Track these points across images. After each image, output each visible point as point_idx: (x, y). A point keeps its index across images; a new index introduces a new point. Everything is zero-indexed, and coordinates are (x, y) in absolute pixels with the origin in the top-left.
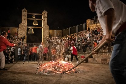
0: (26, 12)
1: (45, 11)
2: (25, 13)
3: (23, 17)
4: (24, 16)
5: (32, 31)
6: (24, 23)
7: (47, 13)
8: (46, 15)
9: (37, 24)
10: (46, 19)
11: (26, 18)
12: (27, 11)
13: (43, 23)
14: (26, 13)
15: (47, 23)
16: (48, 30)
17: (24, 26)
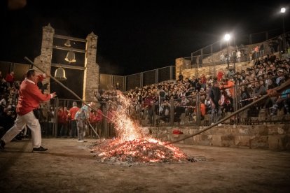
0: (51, 32)
1: (92, 33)
2: (48, 34)
3: (44, 44)
4: (46, 40)
5: (63, 75)
6: (46, 55)
7: (96, 38)
8: (95, 43)
9: (74, 61)
10: (94, 52)
11: (51, 45)
12: (53, 30)
13: (86, 59)
14: (52, 34)
15: (95, 59)
16: (97, 74)
17: (46, 63)
